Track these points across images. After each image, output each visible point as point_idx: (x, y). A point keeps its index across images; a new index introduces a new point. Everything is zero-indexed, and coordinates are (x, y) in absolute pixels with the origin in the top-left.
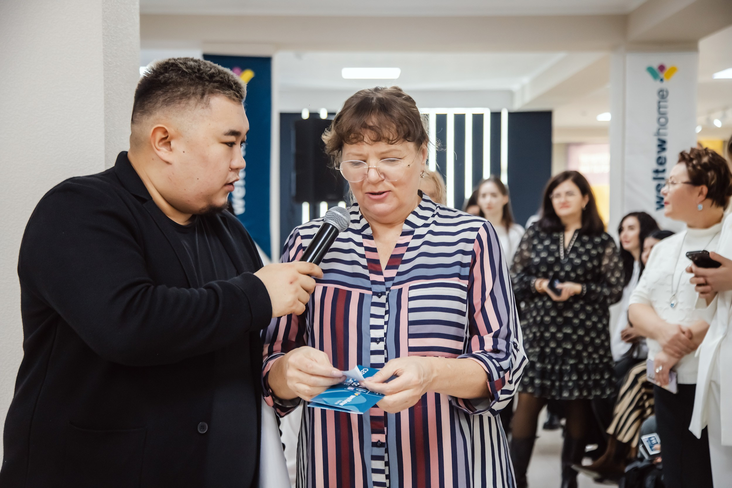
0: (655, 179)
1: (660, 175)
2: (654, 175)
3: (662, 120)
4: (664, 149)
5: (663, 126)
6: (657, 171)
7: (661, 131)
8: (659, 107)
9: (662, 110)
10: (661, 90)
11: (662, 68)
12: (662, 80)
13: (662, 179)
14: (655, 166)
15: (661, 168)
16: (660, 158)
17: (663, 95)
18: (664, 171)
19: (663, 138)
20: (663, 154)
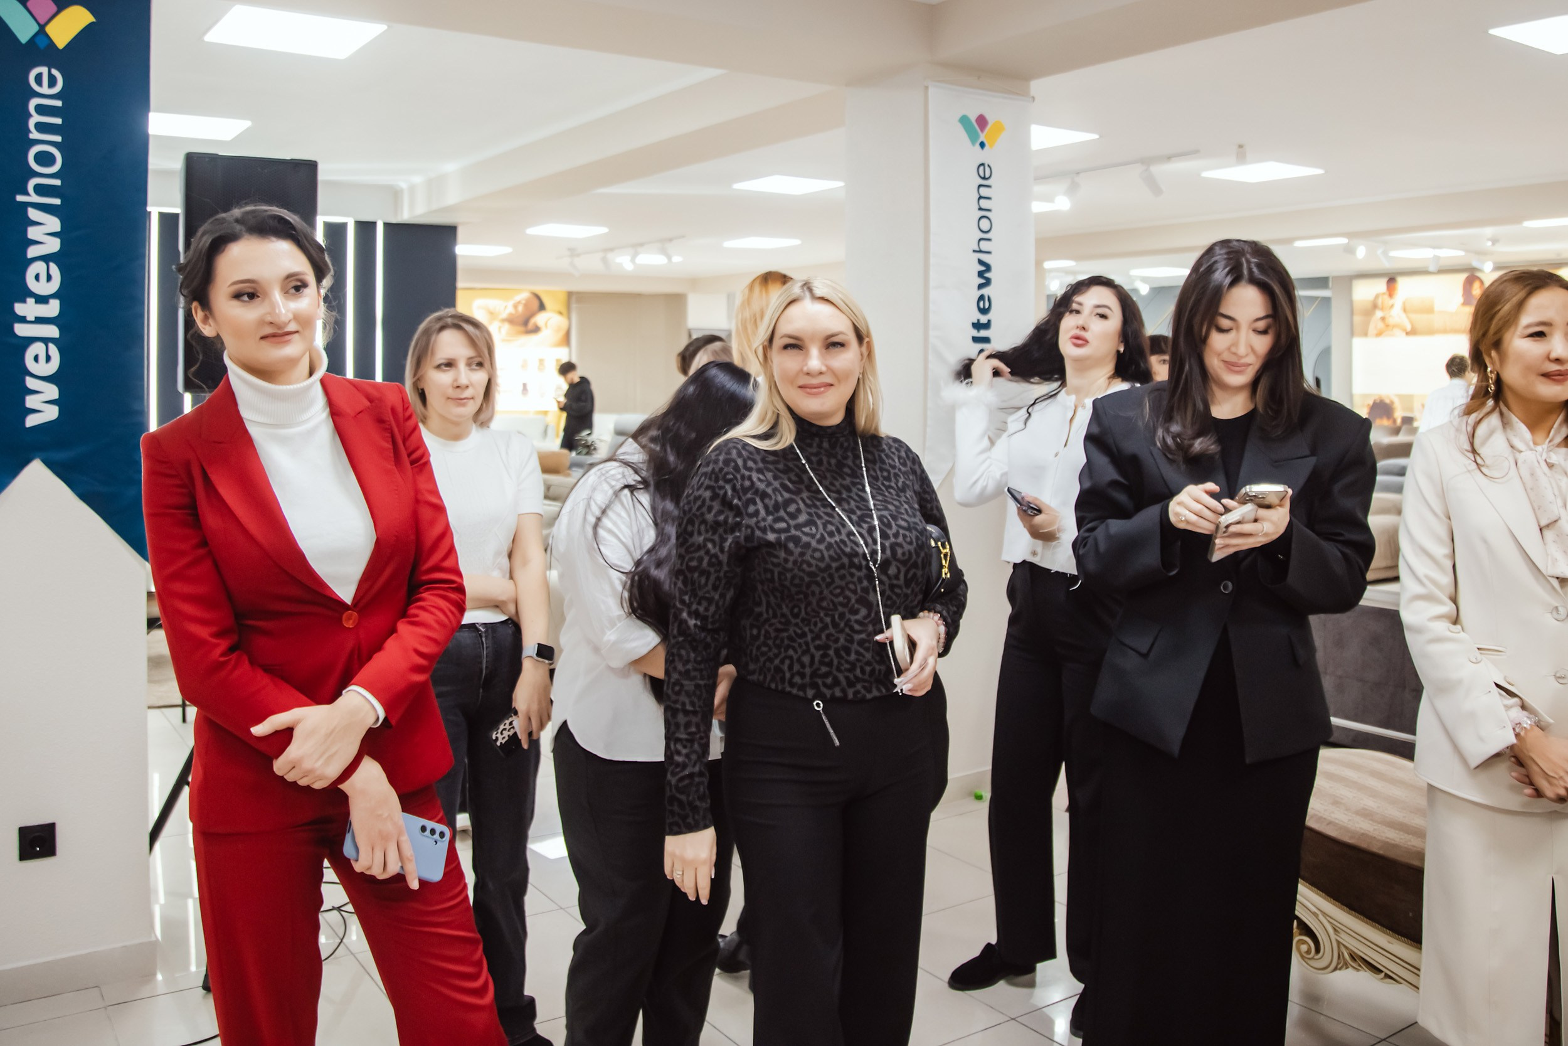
0: (976, 340)
1: (983, 333)
2: (975, 333)
3: (985, 224)
4: (987, 282)
5: (985, 235)
6: (978, 326)
7: (984, 246)
8: (981, 197)
9: (984, 204)
10: (983, 164)
11: (982, 121)
12: (982, 145)
13: (986, 340)
14: (977, 316)
15: (984, 319)
16: (981, 298)
17: (984, 173)
18: (987, 326)
19: (985, 258)
20: (985, 291)
